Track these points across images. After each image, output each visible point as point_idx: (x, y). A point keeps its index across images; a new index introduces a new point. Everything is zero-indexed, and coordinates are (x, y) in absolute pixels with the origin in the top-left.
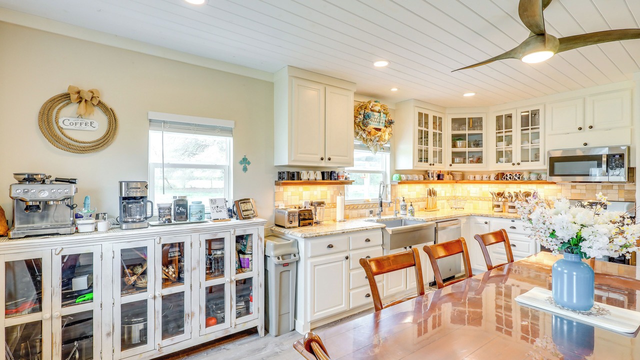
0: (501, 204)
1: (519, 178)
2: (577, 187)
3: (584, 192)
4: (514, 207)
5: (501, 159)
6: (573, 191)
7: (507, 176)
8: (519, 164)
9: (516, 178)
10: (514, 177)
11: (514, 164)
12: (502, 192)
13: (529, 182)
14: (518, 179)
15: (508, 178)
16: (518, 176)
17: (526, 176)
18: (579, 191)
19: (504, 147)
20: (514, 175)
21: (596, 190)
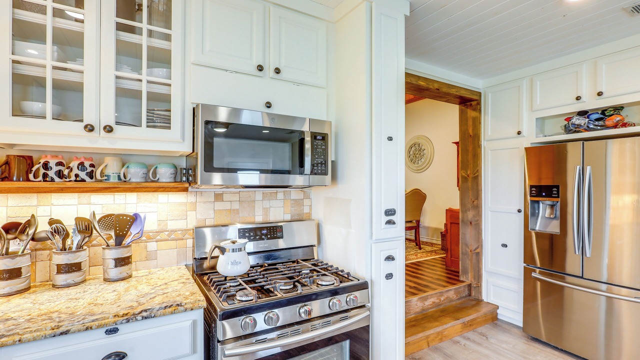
0: (22, 262)
1: (91, 175)
2: (225, 197)
3: (236, 206)
4: (75, 267)
5: (33, 106)
6: (219, 205)
7: (46, 166)
8: (109, 129)
9: (83, 175)
10: (76, 171)
11: (90, 128)
12: (23, 222)
13: (124, 185)
14: (88, 179)
15: (51, 173)
16: (89, 169)
17: (112, 168)
18: (227, 206)
19: (49, 63)
20: (74, 164)
21: (254, 201)
